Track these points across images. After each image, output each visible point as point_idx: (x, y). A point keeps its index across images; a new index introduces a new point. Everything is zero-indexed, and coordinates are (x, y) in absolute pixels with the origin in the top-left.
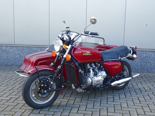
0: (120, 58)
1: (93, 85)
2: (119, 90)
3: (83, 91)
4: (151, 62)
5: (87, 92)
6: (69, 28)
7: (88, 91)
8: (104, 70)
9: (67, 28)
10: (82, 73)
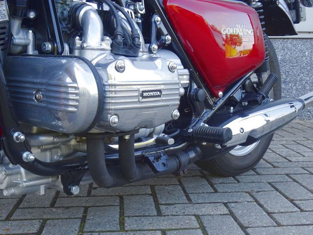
1: (114, 119)
2: (239, 174)
3: (41, 185)
4: (301, 80)
5: (68, 192)
7: (77, 183)
10: (25, 47)
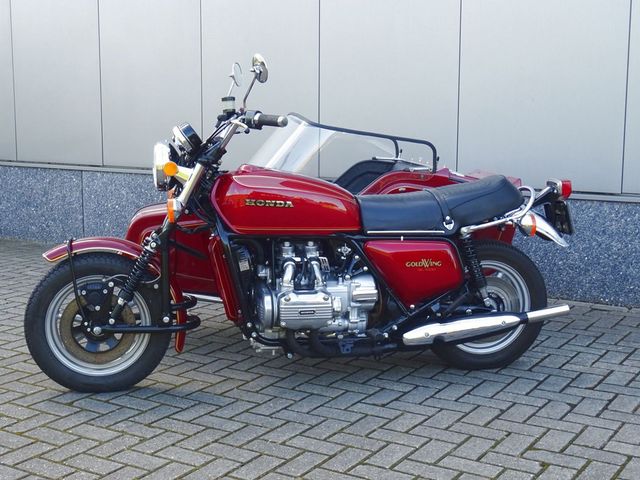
0: (450, 227)
6: (233, 99)
8: (368, 273)
9: (224, 99)
10: (265, 277)
